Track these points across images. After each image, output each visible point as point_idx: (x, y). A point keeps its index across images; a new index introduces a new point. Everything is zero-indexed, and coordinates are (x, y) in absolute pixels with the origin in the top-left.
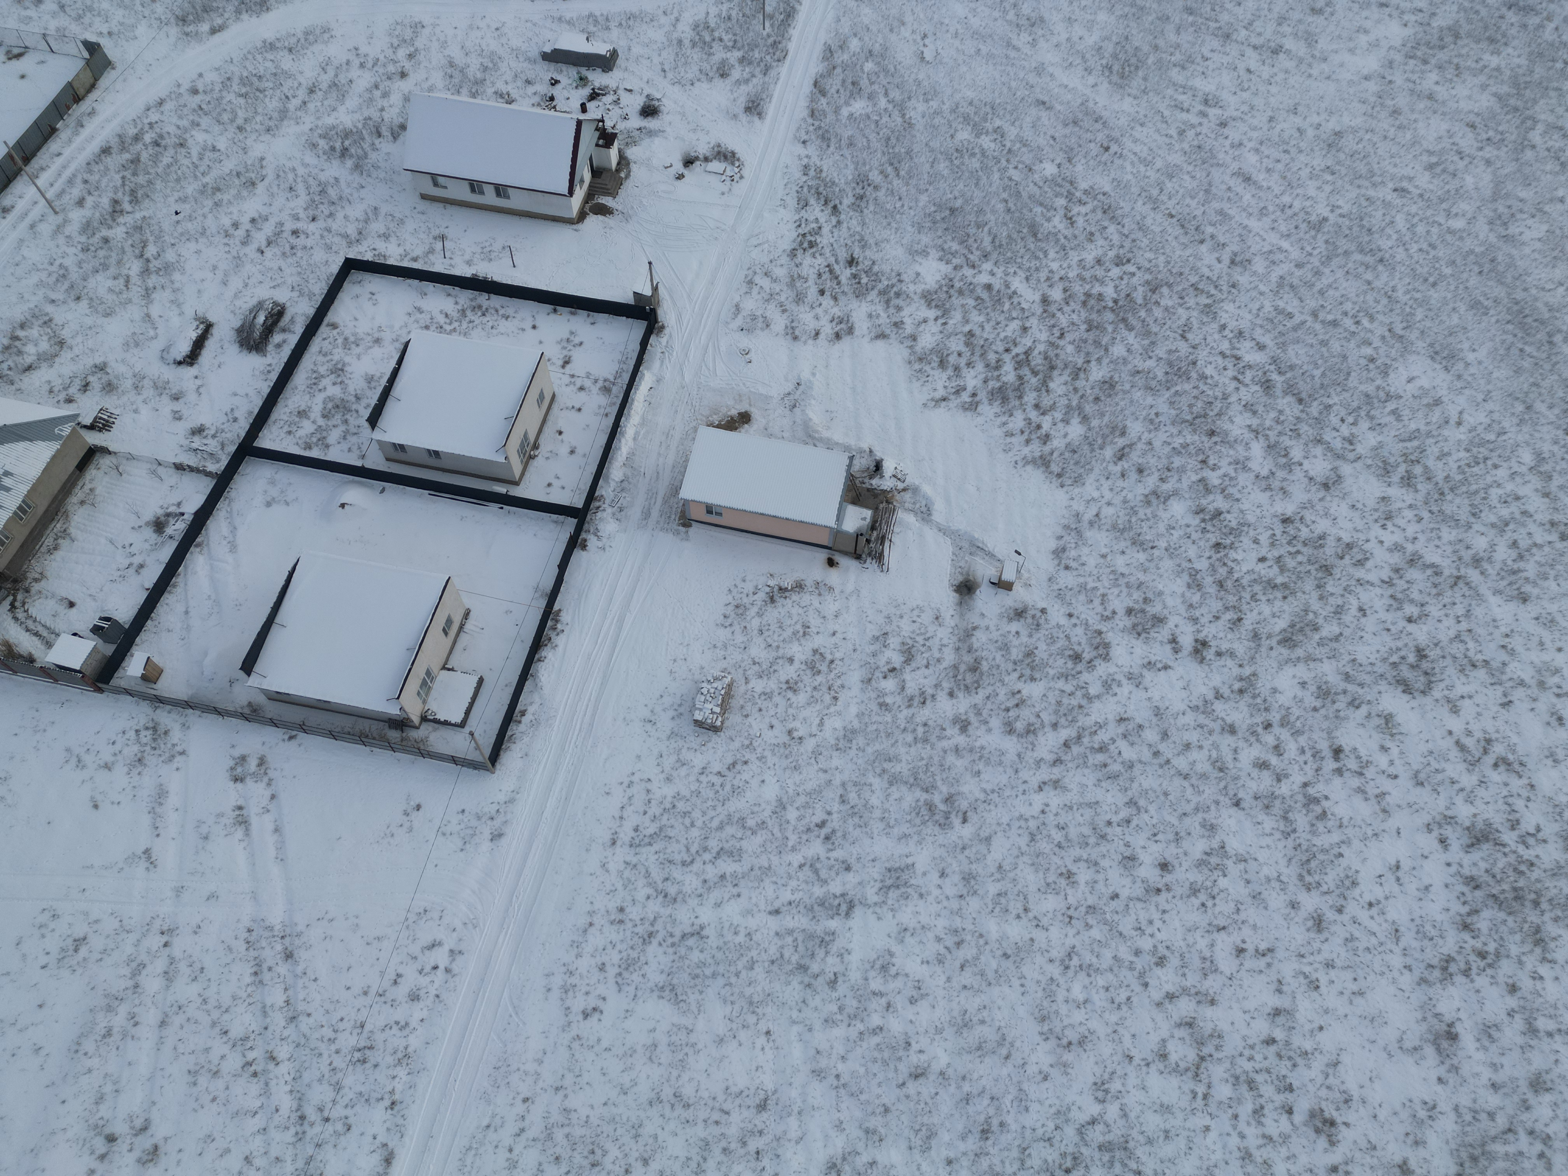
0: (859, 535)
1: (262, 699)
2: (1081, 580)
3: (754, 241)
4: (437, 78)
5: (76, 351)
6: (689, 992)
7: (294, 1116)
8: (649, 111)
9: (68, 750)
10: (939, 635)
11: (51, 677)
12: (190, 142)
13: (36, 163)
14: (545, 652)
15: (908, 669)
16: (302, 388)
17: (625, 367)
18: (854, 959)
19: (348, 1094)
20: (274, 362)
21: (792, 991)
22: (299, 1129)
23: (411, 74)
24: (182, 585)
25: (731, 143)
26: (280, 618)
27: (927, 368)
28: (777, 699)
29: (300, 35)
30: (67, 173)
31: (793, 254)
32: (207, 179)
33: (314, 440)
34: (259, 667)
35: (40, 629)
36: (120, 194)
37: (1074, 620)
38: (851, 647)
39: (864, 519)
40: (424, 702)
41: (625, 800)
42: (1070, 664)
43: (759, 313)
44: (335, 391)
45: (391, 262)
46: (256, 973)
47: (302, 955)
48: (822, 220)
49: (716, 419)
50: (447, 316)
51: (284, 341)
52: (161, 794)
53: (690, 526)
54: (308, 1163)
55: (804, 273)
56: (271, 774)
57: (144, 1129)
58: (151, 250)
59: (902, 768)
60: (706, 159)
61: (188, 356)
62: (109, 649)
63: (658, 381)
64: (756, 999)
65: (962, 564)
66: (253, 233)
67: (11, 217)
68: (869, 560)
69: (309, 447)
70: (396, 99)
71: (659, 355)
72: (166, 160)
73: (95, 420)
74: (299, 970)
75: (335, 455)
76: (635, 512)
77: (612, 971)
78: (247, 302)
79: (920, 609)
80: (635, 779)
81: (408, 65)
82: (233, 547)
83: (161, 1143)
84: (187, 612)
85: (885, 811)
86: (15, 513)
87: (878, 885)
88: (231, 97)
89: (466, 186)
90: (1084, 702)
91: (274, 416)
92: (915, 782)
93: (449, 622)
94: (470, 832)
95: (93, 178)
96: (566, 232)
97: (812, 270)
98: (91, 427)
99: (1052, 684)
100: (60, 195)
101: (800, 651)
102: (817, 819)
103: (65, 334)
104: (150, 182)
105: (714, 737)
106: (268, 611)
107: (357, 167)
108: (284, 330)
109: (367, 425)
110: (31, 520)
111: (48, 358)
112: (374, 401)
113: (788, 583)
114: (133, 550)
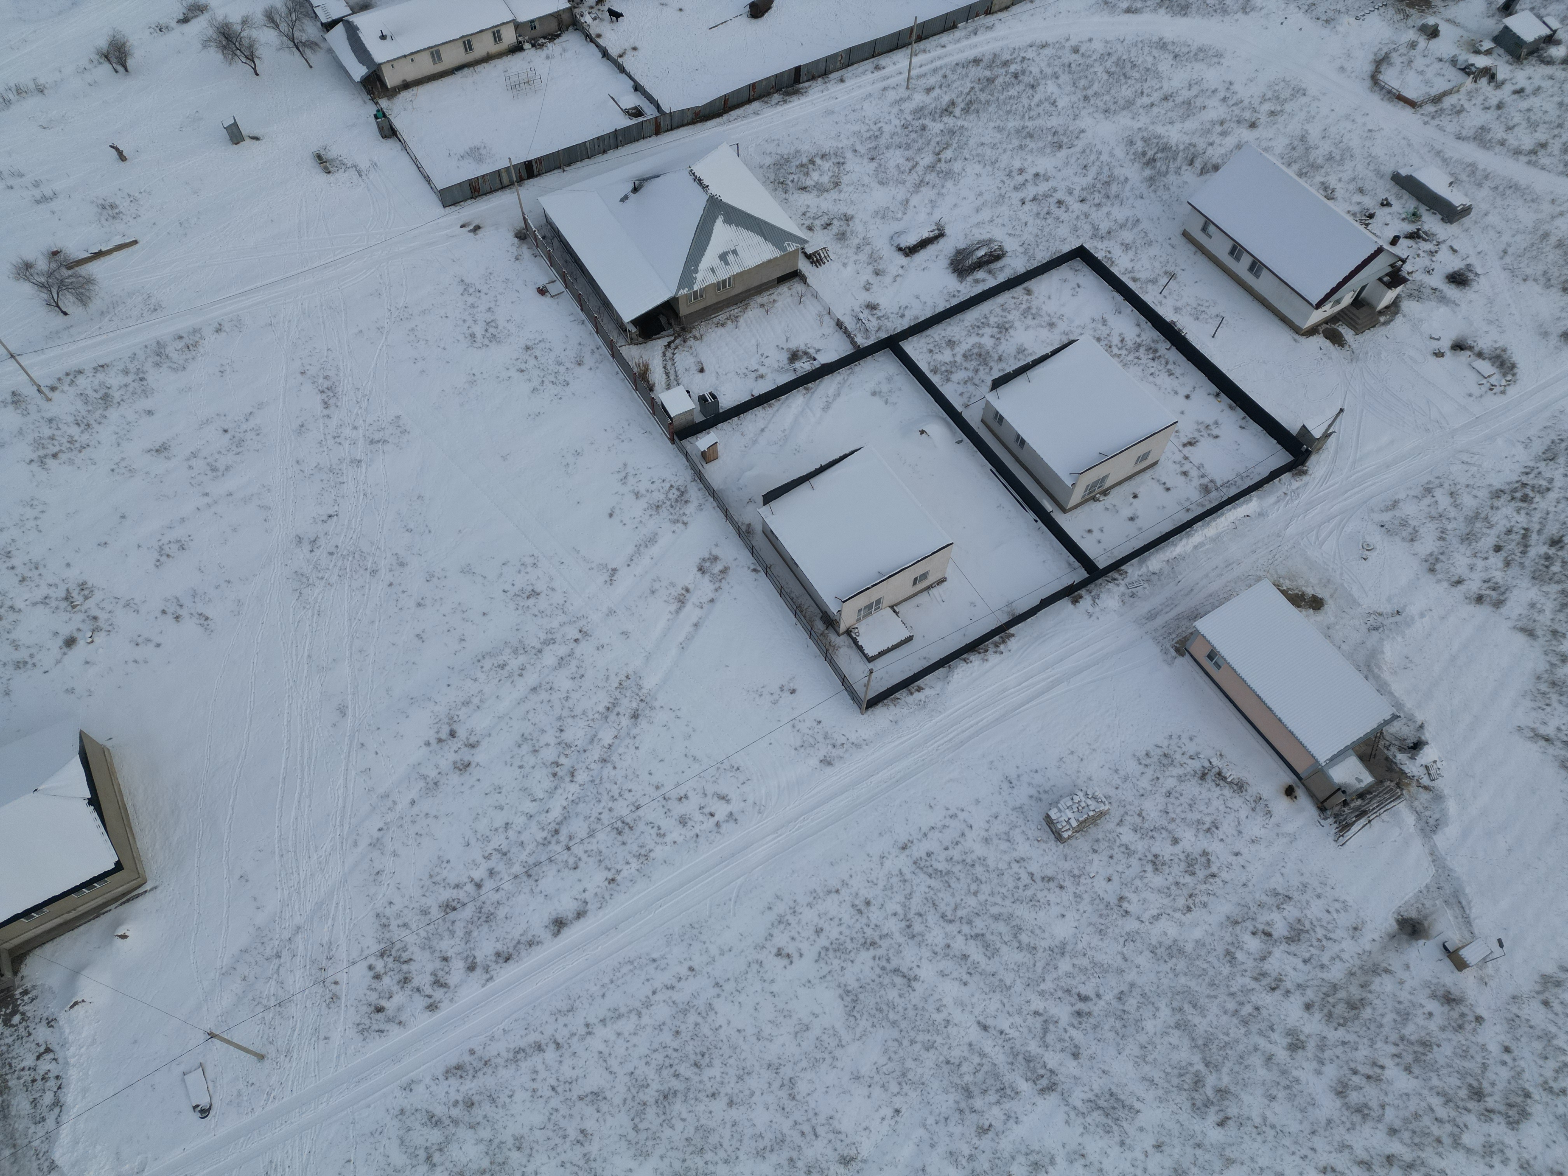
0: (1340, 790)
1: (759, 528)
2: (1553, 1029)
3: (1465, 457)
4: (1280, 144)
5: (842, 196)
6: (865, 1016)
7: (553, 826)
8: (1458, 279)
9: (625, 465)
10: (1344, 945)
11: (653, 409)
12: (1041, 89)
13: (923, 44)
14: (975, 659)
15: (1284, 947)
16: (967, 323)
17: (1239, 482)
18: (1017, 1131)
19: (593, 846)
20: (964, 291)
21: (946, 1102)
22: (549, 836)
23: (1260, 128)
24: (775, 408)
25: (1518, 355)
26: (815, 481)
27: (1554, 697)
28: (1134, 861)
29: (1194, 48)
30: (938, 63)
31: (1497, 494)
32: (1029, 124)
33: (943, 369)
34: (774, 504)
35: (672, 372)
36: (960, 99)
37: (1506, 1057)
38: (1244, 879)
39: (1359, 781)
40: (859, 620)
41: (939, 825)
42: (1463, 1093)
43: (1413, 523)
44: (987, 342)
45: (1115, 270)
46: (608, 709)
47: (643, 723)
48: (1557, 484)
49: (1286, 584)
50: (1122, 341)
51: (983, 280)
52: (652, 540)
53: (1182, 655)
54: (535, 865)
55: (1494, 520)
56: (724, 584)
57: (472, 746)
58: (948, 154)
59: (1201, 1024)
60: (1480, 355)
61: (909, 248)
62: (699, 418)
63: (1261, 515)
64: (910, 1075)
65: (1428, 903)
66: (1028, 185)
67: (878, 74)
68: (1331, 820)
69: (935, 371)
70: (1230, 142)
71: (1280, 493)
72: (1012, 92)
73: (814, 254)
74: (634, 732)
75: (949, 391)
76: (1144, 607)
77: (823, 941)
78: (982, 234)
79: (1346, 907)
80: (962, 816)
81: (1263, 119)
82: (826, 408)
83: (473, 765)
84: (763, 430)
85: (1150, 1042)
86: (718, 283)
87: (1091, 1096)
88: (1099, 69)
89: (1229, 245)
90: (1447, 1141)
91: (930, 331)
92: (1203, 1046)
93: (924, 576)
94: (812, 741)
95: (951, 77)
96: (1285, 336)
97: (1504, 522)
98: (808, 257)
99: (1426, 1092)
100: (920, 77)
101: (1191, 842)
102: (1085, 990)
103: (845, 179)
104: (988, 102)
105: (1052, 843)
106: (812, 469)
107: (1151, 180)
108: (990, 272)
109: (989, 383)
110: (724, 295)
111: (821, 189)
112: (1009, 369)
113: (1231, 774)
114: (767, 362)
